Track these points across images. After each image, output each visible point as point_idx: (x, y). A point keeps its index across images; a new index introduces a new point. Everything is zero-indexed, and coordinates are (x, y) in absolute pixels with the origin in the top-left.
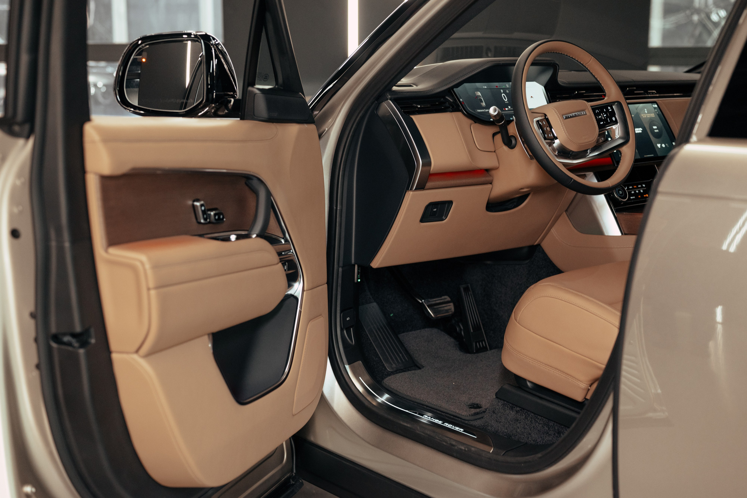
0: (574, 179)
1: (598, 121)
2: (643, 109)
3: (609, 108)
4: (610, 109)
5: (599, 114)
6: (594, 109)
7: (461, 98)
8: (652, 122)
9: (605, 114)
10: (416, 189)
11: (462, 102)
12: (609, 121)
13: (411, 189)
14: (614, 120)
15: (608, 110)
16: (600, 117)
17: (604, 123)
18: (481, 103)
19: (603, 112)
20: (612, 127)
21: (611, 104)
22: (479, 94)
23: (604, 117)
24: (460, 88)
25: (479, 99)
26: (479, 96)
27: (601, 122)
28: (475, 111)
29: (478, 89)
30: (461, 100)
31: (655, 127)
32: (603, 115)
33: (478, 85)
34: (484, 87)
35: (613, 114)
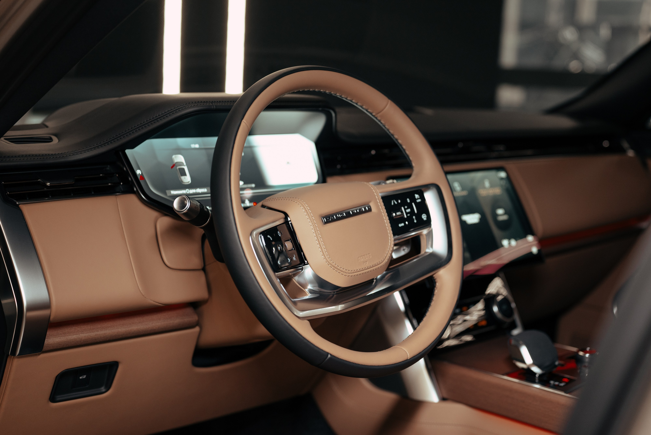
0: (330, 354)
1: (394, 222)
2: (482, 181)
3: (417, 196)
4: (418, 199)
5: (397, 208)
6: (386, 199)
7: (139, 169)
8: (496, 203)
9: (407, 208)
10: (23, 353)
11: (139, 177)
12: (415, 221)
13: (14, 353)
14: (425, 219)
15: (414, 200)
16: (398, 213)
17: (405, 224)
18: (183, 178)
19: (404, 203)
20: (422, 232)
21: (420, 190)
22: (179, 158)
23: (407, 213)
24: (140, 149)
25: (180, 169)
26: (181, 164)
27: (401, 223)
28: (165, 194)
29: (179, 151)
30: (138, 172)
31: (500, 211)
32: (405, 209)
33: (181, 142)
34: (193, 146)
35: (423, 208)
